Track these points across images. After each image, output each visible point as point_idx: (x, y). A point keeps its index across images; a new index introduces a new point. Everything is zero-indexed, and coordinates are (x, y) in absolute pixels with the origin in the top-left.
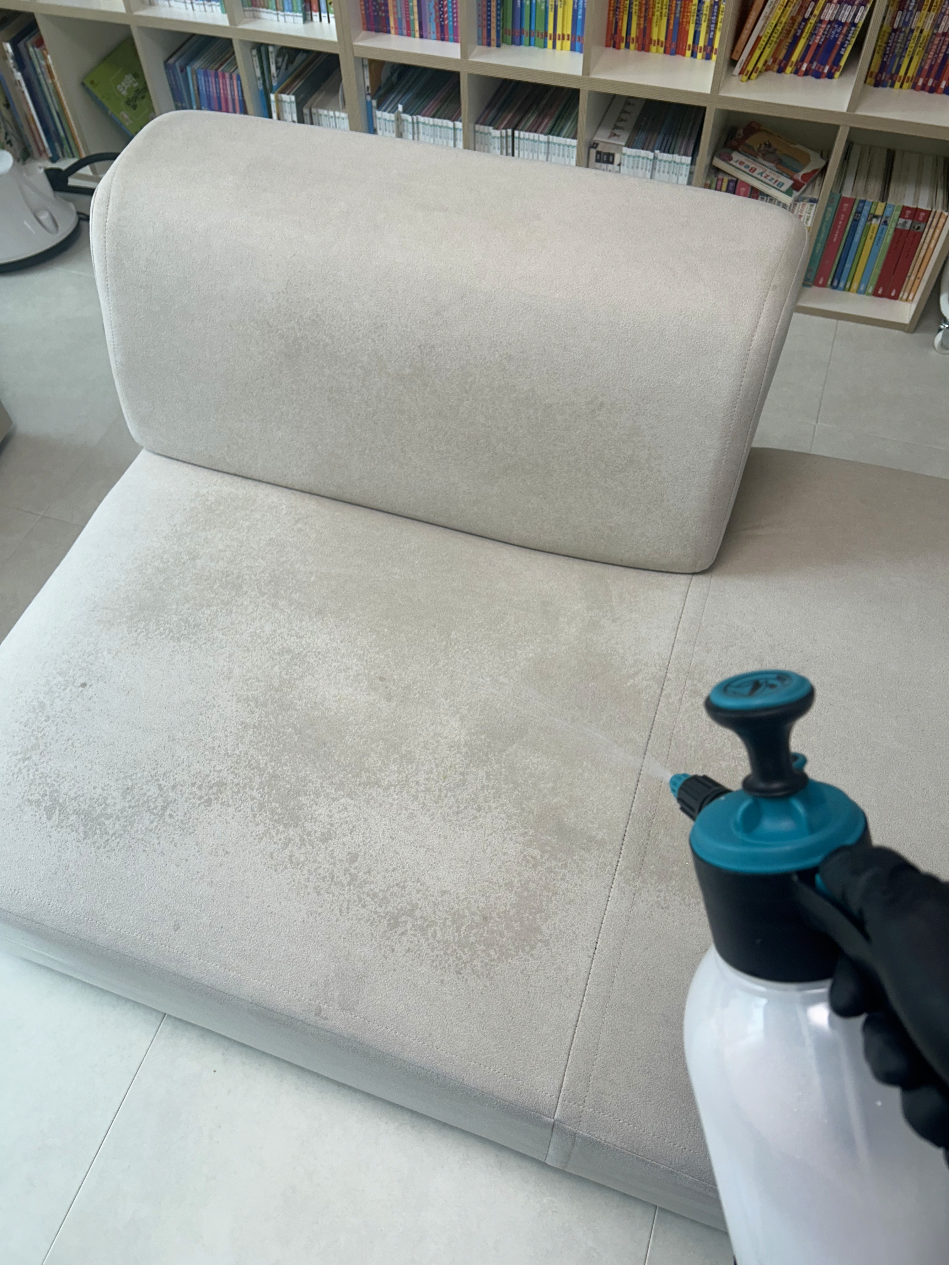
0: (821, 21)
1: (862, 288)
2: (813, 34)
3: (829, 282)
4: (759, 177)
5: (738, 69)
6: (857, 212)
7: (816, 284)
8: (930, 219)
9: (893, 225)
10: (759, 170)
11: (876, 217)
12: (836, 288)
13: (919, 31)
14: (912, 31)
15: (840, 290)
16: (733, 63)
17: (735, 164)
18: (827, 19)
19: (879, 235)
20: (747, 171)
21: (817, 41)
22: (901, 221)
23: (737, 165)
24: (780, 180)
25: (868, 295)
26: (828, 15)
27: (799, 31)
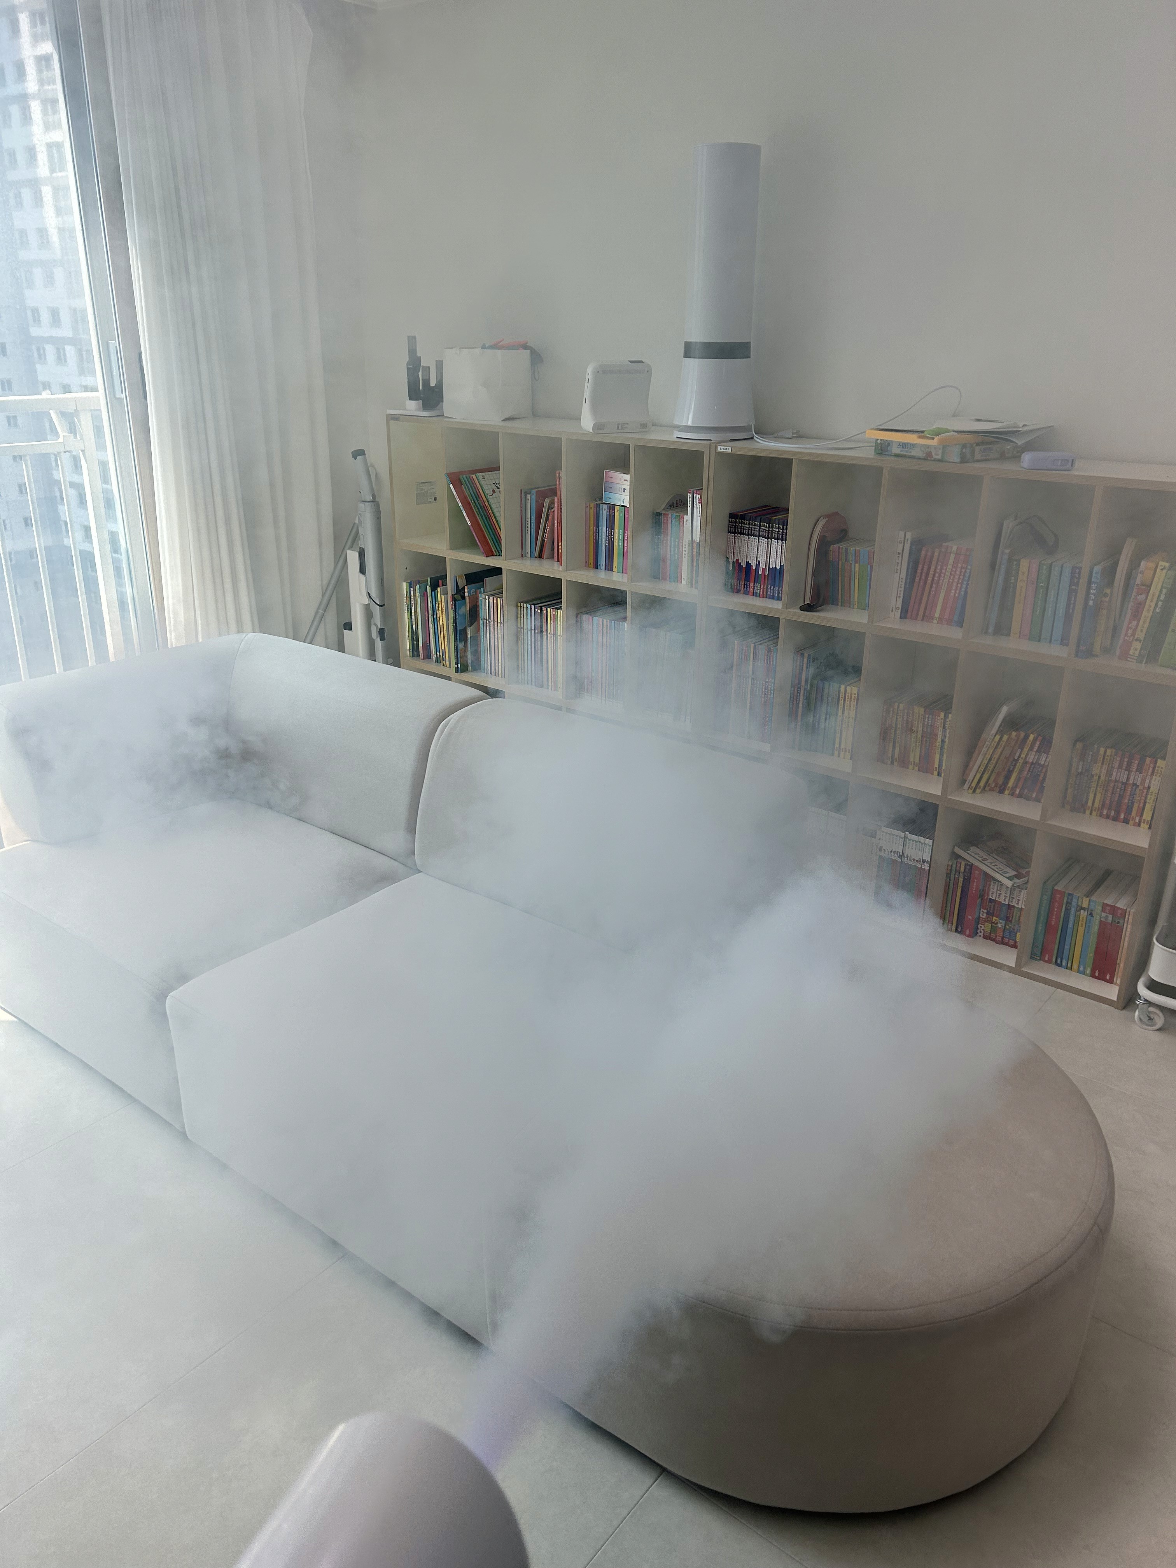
0: (1026, 763)
1: (1081, 969)
2: (1021, 771)
3: (1054, 960)
4: (989, 864)
5: (966, 786)
6: (1067, 903)
7: (1041, 958)
8: (1127, 916)
9: (1098, 917)
10: (990, 861)
11: (1084, 909)
12: (1060, 965)
13: (1098, 776)
14: (1093, 776)
15: (1063, 967)
16: (964, 782)
17: (971, 853)
18: (1031, 761)
19: (1087, 925)
20: (980, 859)
21: (1025, 775)
22: (1104, 915)
23: (973, 854)
24: (1005, 870)
25: (1087, 975)
26: (1031, 759)
27: (1012, 767)
